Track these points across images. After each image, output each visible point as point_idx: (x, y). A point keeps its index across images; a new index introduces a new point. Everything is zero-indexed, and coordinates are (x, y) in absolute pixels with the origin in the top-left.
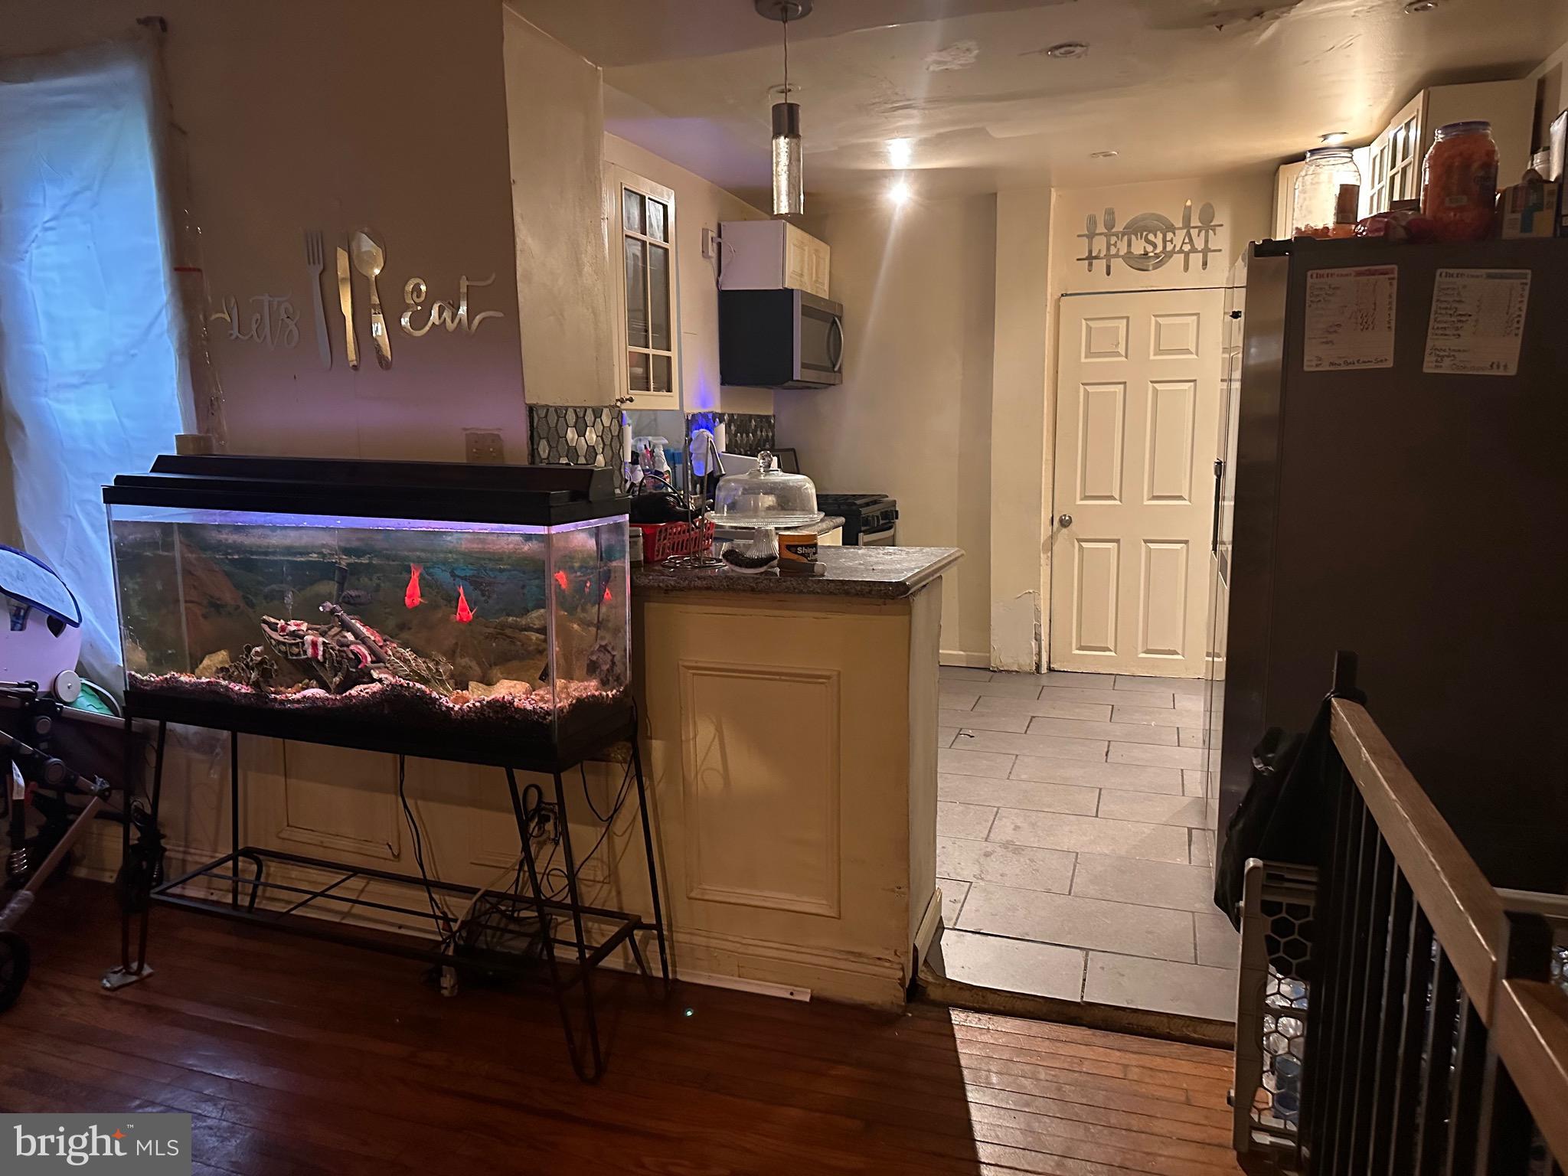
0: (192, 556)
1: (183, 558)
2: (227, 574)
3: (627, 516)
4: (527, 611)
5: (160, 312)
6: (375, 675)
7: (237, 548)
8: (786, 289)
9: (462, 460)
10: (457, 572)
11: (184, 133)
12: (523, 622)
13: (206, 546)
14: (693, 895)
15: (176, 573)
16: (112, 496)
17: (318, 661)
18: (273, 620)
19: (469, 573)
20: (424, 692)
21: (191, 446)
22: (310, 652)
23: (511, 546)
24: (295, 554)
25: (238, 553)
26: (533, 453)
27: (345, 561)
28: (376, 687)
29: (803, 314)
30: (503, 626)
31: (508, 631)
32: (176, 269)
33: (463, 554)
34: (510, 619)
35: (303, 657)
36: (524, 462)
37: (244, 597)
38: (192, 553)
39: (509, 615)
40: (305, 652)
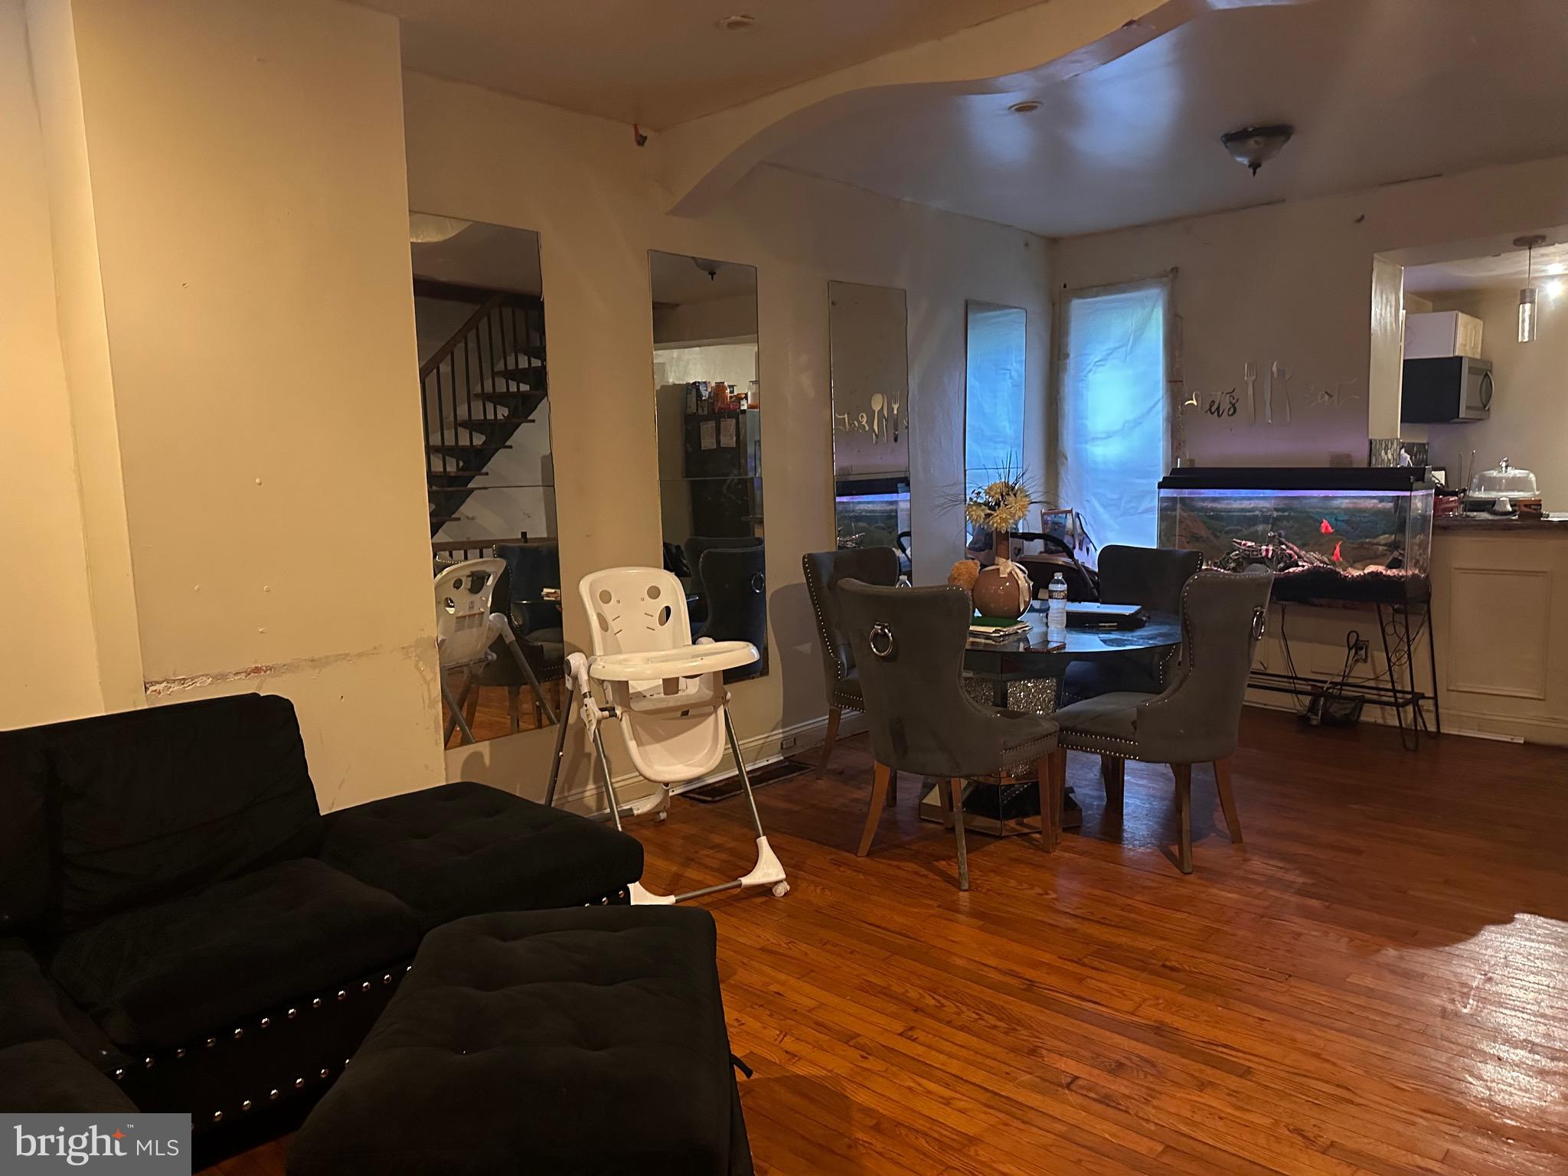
0: (1184, 514)
1: (1180, 515)
2: (1204, 523)
3: (1434, 490)
4: (1377, 536)
5: (1159, 400)
6: (1300, 564)
7: (1212, 509)
8: (1457, 357)
9: (1328, 466)
10: (1338, 518)
11: (1181, 318)
12: (1375, 541)
13: (1193, 509)
14: (1450, 688)
15: (1175, 522)
16: (1161, 486)
17: (1268, 558)
18: (1239, 541)
19: (1346, 518)
20: (1332, 569)
21: (1189, 463)
22: (1264, 554)
23: (1372, 505)
24: (1246, 512)
25: (1213, 511)
26: (1370, 463)
27: (1275, 514)
28: (1300, 569)
29: (1469, 372)
30: (1363, 543)
31: (1365, 546)
32: (1170, 382)
33: (1344, 509)
34: (1367, 540)
35: (1259, 556)
36: (1365, 465)
37: (1213, 533)
38: (1185, 512)
39: (1367, 538)
40: (1261, 554)
